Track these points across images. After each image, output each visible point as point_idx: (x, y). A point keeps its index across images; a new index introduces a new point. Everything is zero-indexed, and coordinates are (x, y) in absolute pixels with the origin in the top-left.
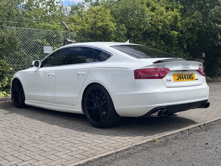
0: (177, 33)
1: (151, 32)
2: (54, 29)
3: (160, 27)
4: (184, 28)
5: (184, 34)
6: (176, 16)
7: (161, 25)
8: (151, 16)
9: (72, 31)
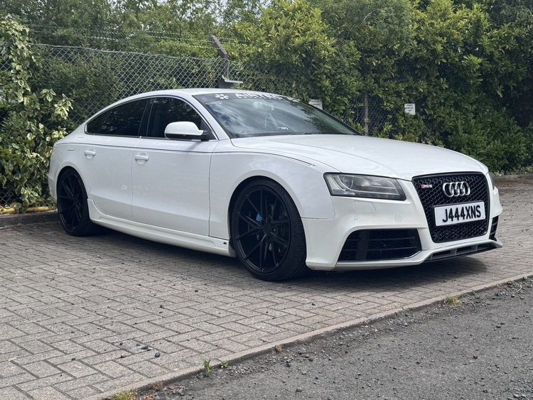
0: (480, 60)
1: (416, 59)
2: (194, 55)
3: (439, 48)
4: (496, 48)
5: (497, 64)
6: (479, 20)
7: (440, 42)
8: (418, 22)
9: (233, 58)
